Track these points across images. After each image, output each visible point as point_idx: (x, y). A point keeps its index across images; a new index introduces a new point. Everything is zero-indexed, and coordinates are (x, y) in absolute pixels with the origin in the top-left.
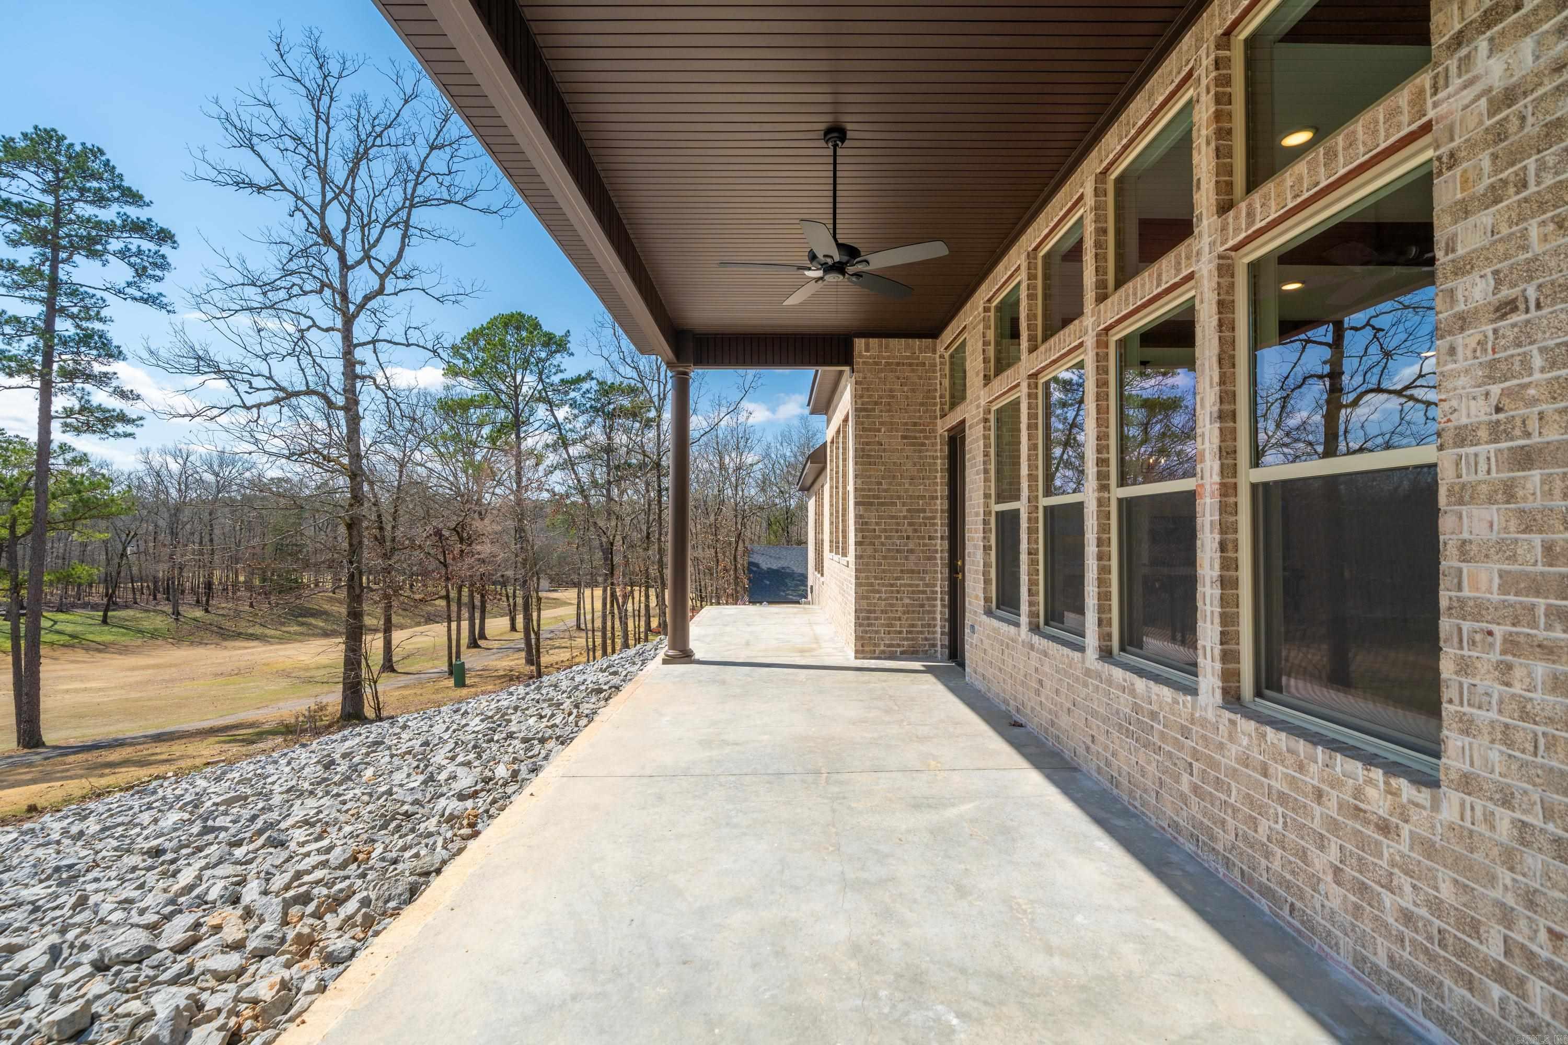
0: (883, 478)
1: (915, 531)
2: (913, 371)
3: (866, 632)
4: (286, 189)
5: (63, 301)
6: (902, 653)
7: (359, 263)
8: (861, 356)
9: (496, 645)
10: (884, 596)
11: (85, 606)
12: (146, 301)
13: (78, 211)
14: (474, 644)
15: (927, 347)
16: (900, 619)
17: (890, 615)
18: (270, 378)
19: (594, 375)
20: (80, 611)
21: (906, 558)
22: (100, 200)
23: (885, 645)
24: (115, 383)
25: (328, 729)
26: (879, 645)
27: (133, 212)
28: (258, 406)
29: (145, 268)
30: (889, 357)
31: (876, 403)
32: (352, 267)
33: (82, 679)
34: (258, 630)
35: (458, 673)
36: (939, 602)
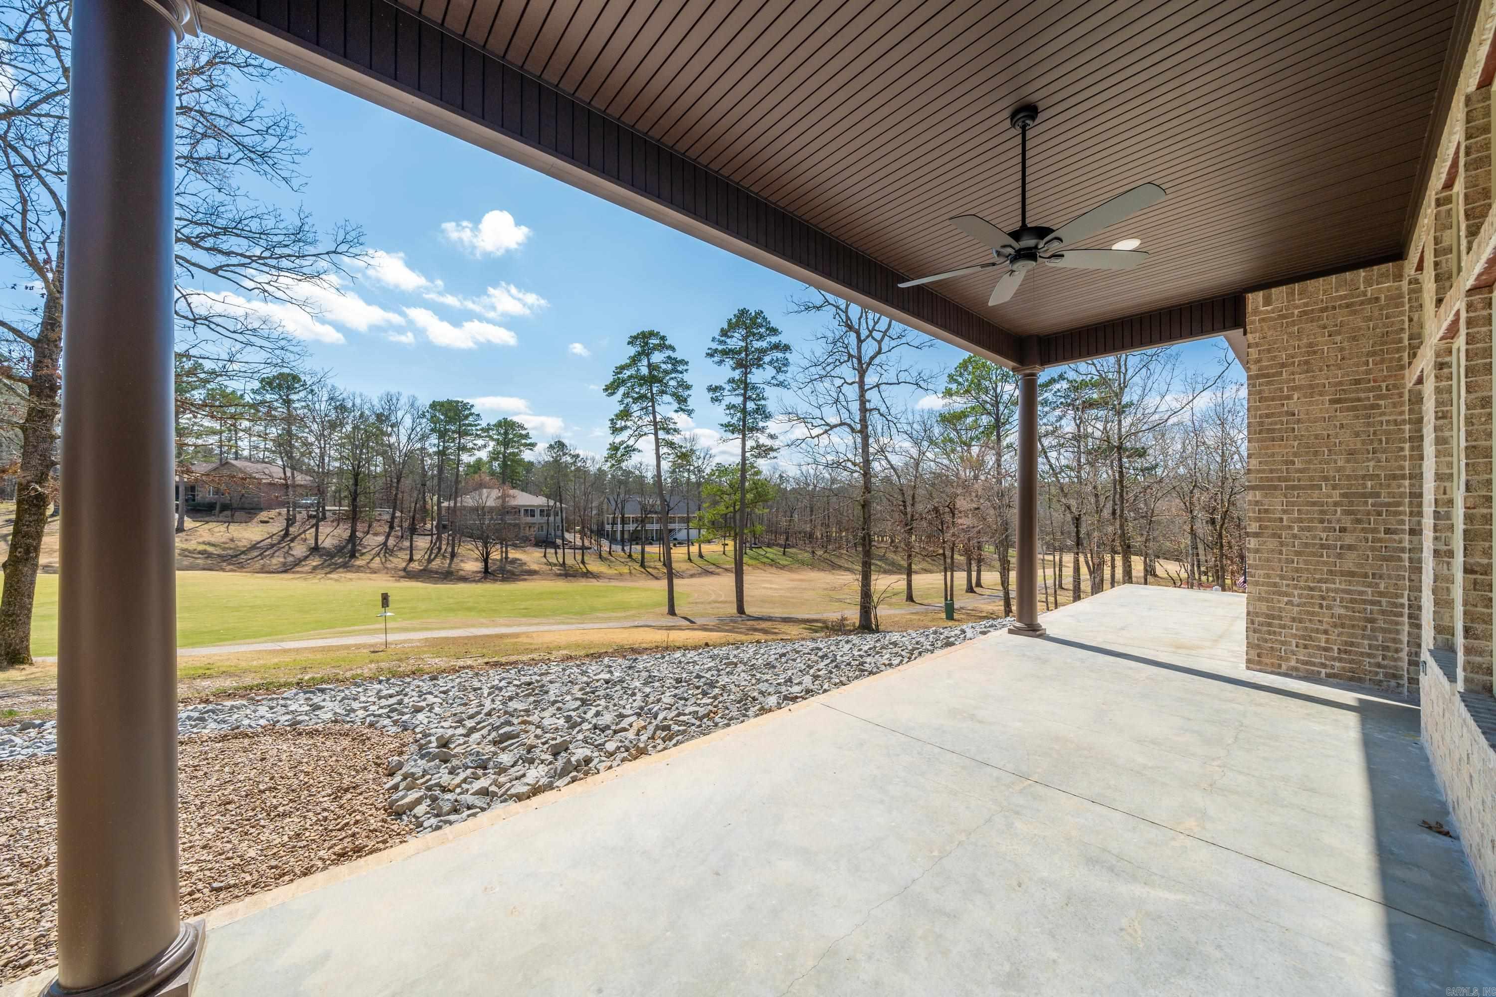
0: (1295, 455)
1: (1358, 521)
2: (1355, 313)
3: (1266, 641)
4: (830, 304)
5: (749, 393)
6: (1328, 675)
7: (867, 337)
8: (1256, 312)
9: (988, 592)
10: (1296, 600)
11: (777, 545)
12: (778, 385)
13: (755, 346)
14: (970, 590)
15: (1382, 275)
16: (1326, 632)
17: (1308, 624)
18: (822, 419)
19: (1066, 376)
20: (775, 548)
21: (1340, 556)
22: (761, 337)
23: (1298, 661)
24: (768, 431)
25: (850, 632)
26: (1287, 660)
27: (774, 339)
28: (818, 436)
29: (780, 368)
30: (1306, 304)
31: (1283, 365)
32: (865, 340)
33: (771, 582)
34: (850, 565)
35: (950, 611)
36: (1406, 619)
